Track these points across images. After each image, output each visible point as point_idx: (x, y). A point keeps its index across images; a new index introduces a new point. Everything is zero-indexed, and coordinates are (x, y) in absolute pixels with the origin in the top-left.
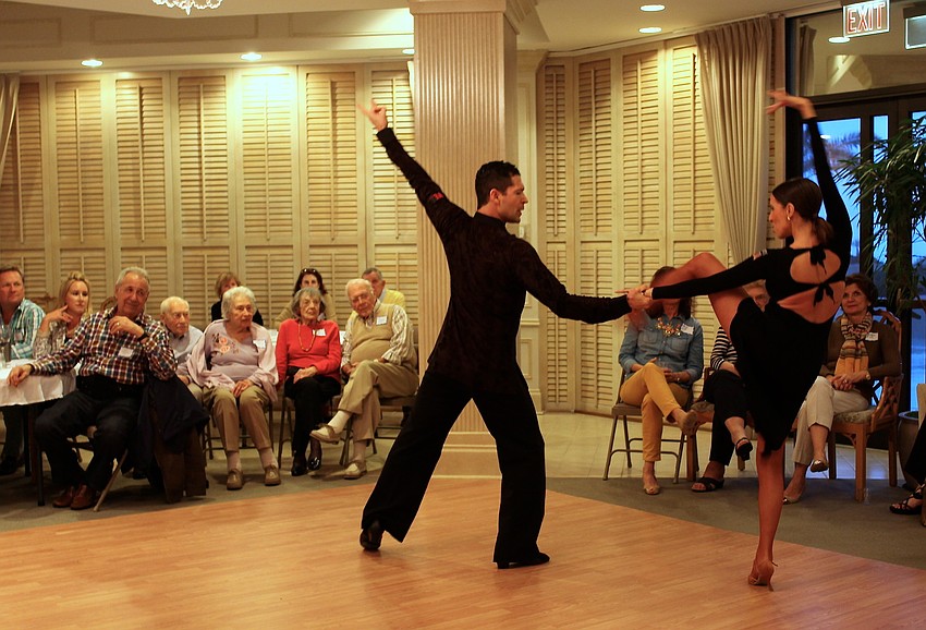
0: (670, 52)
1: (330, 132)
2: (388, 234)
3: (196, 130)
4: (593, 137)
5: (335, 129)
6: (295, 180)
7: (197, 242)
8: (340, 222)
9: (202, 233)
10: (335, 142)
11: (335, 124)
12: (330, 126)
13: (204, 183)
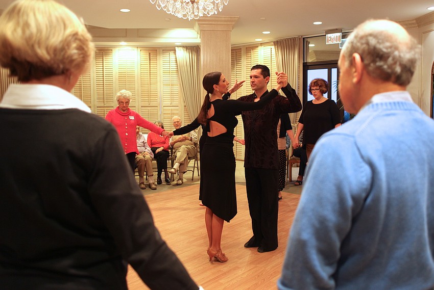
0: (263, 47)
1: (149, 69)
2: (168, 103)
3: (102, 68)
4: (235, 73)
5: (150, 68)
6: (136, 85)
7: (102, 105)
8: (152, 99)
9: (104, 102)
10: (150, 72)
11: (150, 67)
12: (148, 67)
13: (105, 85)
